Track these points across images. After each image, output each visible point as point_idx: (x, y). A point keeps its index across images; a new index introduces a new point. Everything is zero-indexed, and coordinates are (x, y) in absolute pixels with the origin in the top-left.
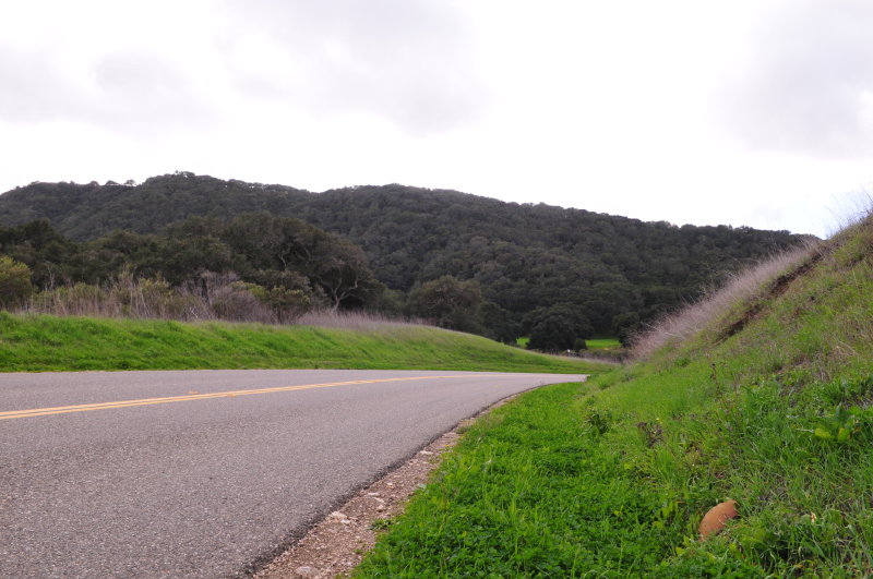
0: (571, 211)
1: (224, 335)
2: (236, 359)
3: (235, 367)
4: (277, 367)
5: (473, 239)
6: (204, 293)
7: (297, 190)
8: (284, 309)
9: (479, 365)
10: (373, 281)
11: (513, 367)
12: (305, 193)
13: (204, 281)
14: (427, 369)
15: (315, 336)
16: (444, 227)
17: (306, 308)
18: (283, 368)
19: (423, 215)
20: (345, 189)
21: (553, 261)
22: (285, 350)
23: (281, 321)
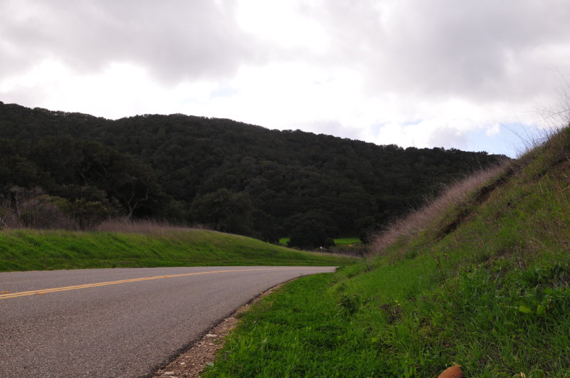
0: (321, 136)
1: (31, 241)
2: (42, 261)
3: (41, 268)
4: (79, 267)
5: (244, 158)
6: (13, 206)
7: (95, 118)
8: (85, 219)
9: (251, 261)
10: (161, 193)
11: (277, 262)
12: (102, 120)
13: (13, 194)
14: (207, 265)
15: (111, 240)
16: (220, 149)
17: (104, 217)
18: (84, 268)
19: (203, 139)
20: (137, 117)
21: (307, 176)
22: (86, 253)
23: (82, 228)
